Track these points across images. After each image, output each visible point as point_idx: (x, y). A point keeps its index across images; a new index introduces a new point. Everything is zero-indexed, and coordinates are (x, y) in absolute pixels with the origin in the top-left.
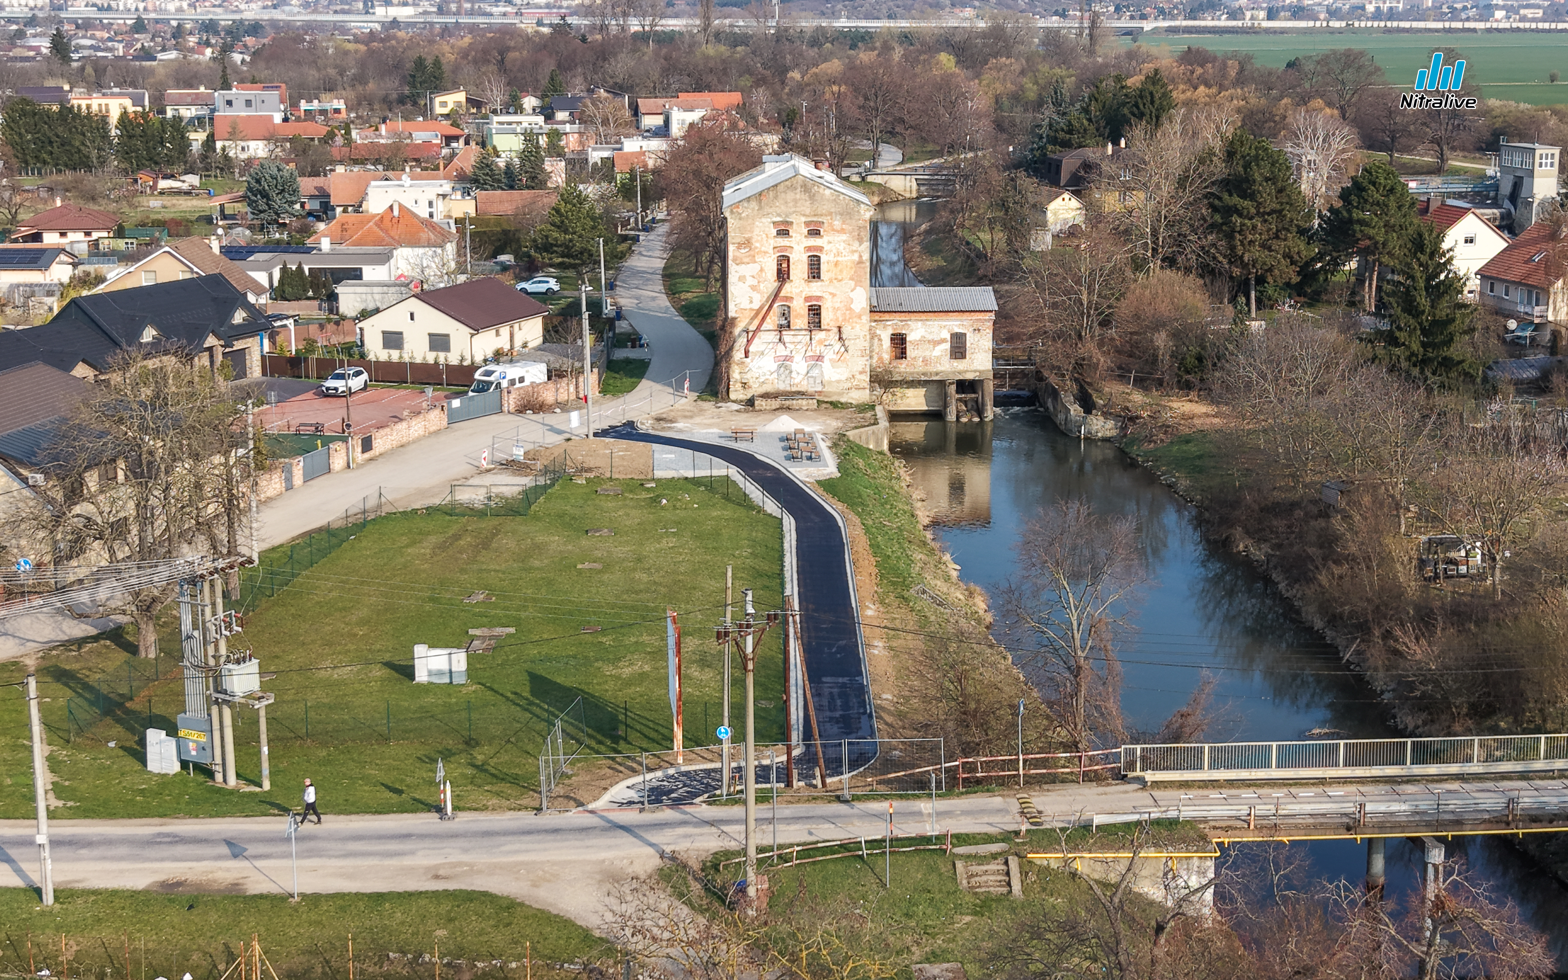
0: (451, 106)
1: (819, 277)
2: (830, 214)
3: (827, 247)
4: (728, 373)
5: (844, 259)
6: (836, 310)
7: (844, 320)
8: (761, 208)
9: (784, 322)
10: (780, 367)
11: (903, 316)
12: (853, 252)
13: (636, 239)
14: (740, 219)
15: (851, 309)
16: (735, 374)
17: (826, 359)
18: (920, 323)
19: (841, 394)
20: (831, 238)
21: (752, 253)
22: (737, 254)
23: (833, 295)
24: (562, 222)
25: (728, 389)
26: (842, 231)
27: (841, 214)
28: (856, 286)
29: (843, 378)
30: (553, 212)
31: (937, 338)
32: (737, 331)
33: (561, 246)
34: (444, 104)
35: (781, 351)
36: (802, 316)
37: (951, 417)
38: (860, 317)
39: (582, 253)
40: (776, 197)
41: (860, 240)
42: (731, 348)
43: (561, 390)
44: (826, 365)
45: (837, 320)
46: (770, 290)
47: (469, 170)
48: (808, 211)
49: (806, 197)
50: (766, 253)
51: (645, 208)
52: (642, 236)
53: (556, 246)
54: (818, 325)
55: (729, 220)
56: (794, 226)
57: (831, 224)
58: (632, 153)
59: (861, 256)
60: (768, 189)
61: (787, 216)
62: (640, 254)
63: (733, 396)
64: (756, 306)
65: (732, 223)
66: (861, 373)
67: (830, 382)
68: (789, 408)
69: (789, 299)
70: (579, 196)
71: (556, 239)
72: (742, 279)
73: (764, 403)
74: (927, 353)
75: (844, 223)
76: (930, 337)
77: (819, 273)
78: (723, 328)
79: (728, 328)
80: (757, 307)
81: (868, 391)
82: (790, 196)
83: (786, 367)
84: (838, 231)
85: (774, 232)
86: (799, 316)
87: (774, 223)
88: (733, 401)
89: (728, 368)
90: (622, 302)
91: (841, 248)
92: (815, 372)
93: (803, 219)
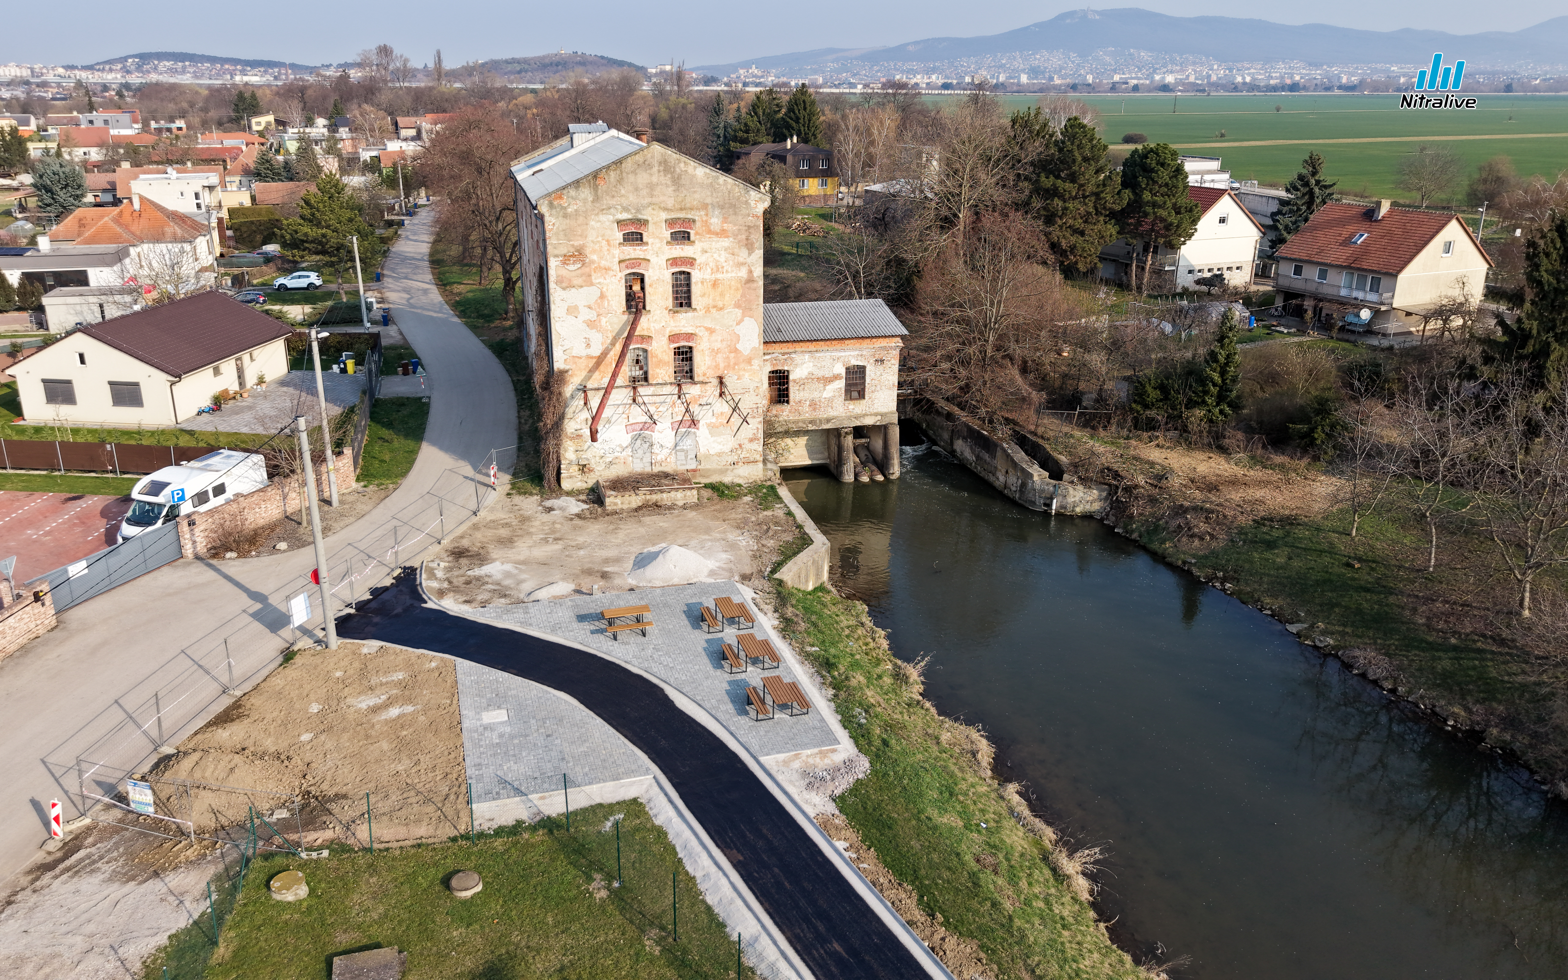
0: (263, 125)
1: (689, 305)
2: (705, 206)
3: (700, 259)
4: (558, 453)
5: (725, 276)
6: (715, 352)
7: (728, 367)
8: (597, 199)
9: (639, 373)
10: (635, 439)
11: (785, 348)
12: (741, 264)
13: (401, 224)
14: (565, 216)
15: (736, 350)
16: (569, 453)
17: (701, 425)
18: (807, 356)
19: (723, 472)
20: (706, 245)
21: (586, 270)
22: (563, 272)
23: (711, 331)
24: (313, 215)
25: (559, 473)
26: (723, 233)
27: (722, 207)
28: (744, 316)
29: (727, 448)
30: (302, 203)
31: (828, 374)
32: (568, 390)
33: (312, 242)
34: (259, 123)
35: (638, 415)
36: (666, 364)
37: (849, 478)
38: (749, 361)
39: (338, 249)
40: (620, 181)
41: (750, 247)
42: (562, 417)
43: (293, 495)
44: (702, 431)
45: (717, 367)
46: (617, 327)
47: (252, 166)
48: (670, 203)
49: (667, 179)
50: (607, 269)
51: (407, 196)
52: (407, 220)
53: (306, 242)
54: (690, 374)
55: (547, 219)
56: (651, 226)
57: (706, 223)
58: (394, 152)
59: (750, 272)
60: (608, 167)
61: (638, 211)
62: (407, 238)
63: (566, 485)
64: (596, 351)
65: (552, 222)
66: (751, 440)
67: (708, 456)
68: (657, 506)
69: (647, 338)
70: (336, 186)
71: (306, 234)
72: (572, 311)
73: (618, 501)
74: (816, 395)
75: (725, 220)
76: (820, 374)
77: (689, 298)
78: (546, 386)
79: (555, 388)
80: (597, 353)
81: (761, 465)
82: (643, 178)
83: (644, 440)
84: (717, 234)
85: (619, 236)
86: (660, 363)
87: (619, 222)
88: (569, 494)
89: (558, 445)
90: (392, 296)
91: (722, 259)
92: (687, 444)
93: (664, 216)
